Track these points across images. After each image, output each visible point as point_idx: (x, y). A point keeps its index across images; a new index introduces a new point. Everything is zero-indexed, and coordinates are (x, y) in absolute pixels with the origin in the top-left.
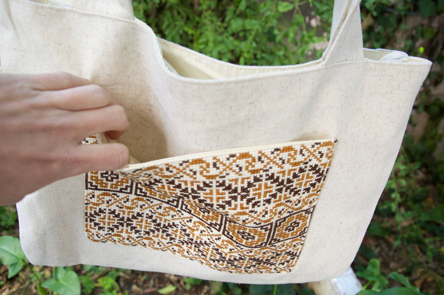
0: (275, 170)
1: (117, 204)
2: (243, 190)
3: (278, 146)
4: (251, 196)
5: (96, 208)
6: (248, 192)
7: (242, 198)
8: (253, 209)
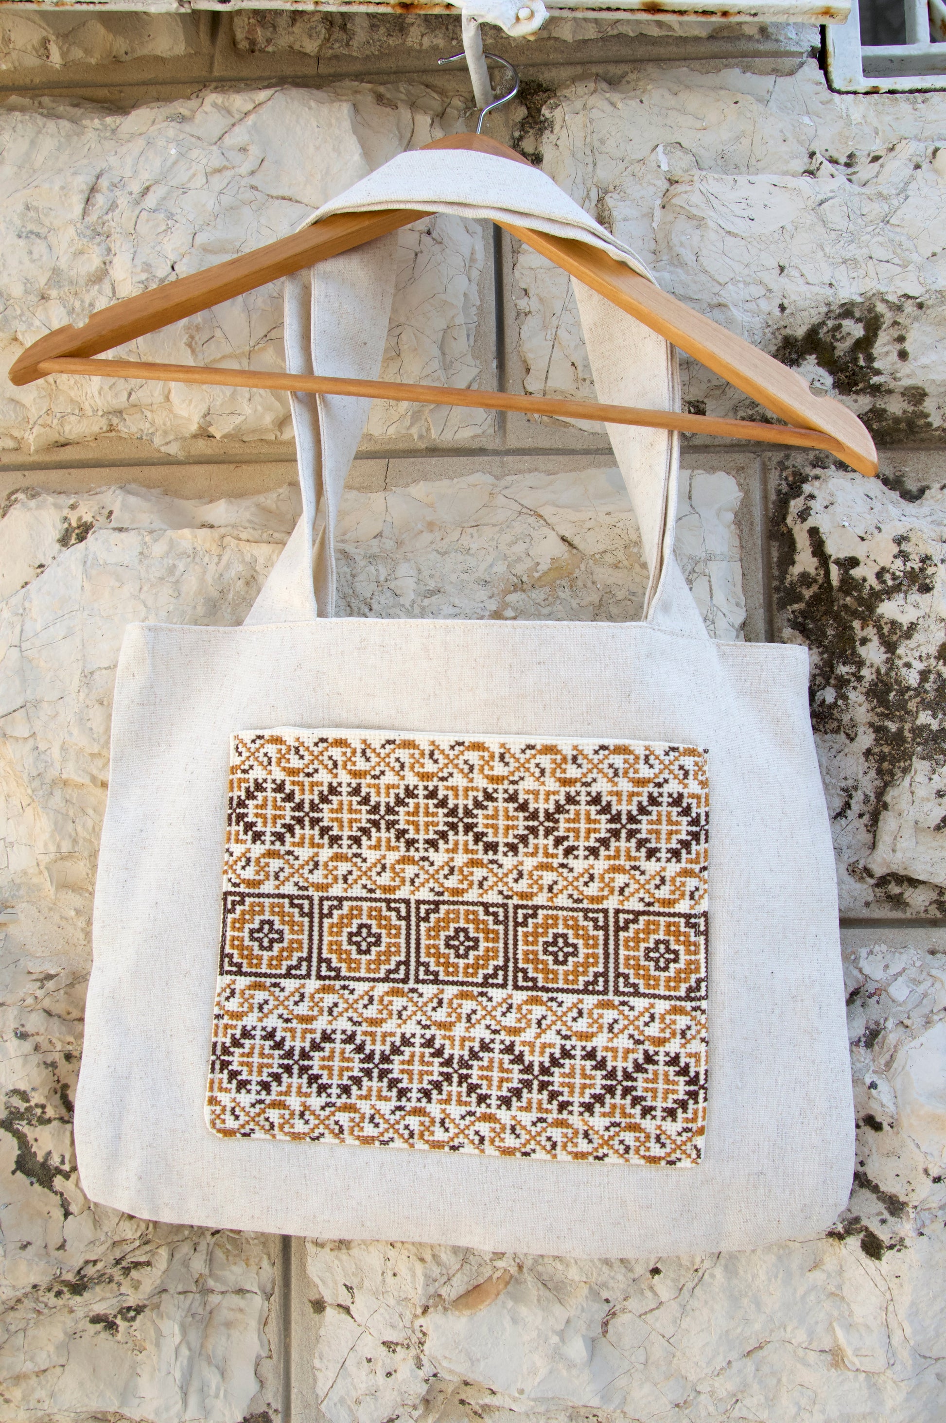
0: (602, 786)
1: (281, 1010)
2: (549, 816)
3: (606, 742)
4: (561, 833)
5: (235, 1027)
6: (557, 821)
7: (548, 832)
8: (565, 861)
